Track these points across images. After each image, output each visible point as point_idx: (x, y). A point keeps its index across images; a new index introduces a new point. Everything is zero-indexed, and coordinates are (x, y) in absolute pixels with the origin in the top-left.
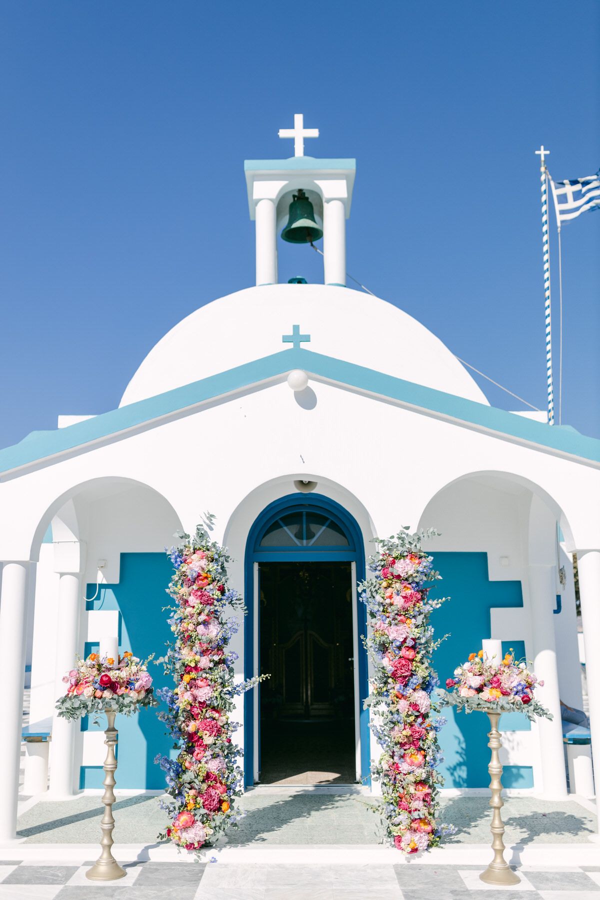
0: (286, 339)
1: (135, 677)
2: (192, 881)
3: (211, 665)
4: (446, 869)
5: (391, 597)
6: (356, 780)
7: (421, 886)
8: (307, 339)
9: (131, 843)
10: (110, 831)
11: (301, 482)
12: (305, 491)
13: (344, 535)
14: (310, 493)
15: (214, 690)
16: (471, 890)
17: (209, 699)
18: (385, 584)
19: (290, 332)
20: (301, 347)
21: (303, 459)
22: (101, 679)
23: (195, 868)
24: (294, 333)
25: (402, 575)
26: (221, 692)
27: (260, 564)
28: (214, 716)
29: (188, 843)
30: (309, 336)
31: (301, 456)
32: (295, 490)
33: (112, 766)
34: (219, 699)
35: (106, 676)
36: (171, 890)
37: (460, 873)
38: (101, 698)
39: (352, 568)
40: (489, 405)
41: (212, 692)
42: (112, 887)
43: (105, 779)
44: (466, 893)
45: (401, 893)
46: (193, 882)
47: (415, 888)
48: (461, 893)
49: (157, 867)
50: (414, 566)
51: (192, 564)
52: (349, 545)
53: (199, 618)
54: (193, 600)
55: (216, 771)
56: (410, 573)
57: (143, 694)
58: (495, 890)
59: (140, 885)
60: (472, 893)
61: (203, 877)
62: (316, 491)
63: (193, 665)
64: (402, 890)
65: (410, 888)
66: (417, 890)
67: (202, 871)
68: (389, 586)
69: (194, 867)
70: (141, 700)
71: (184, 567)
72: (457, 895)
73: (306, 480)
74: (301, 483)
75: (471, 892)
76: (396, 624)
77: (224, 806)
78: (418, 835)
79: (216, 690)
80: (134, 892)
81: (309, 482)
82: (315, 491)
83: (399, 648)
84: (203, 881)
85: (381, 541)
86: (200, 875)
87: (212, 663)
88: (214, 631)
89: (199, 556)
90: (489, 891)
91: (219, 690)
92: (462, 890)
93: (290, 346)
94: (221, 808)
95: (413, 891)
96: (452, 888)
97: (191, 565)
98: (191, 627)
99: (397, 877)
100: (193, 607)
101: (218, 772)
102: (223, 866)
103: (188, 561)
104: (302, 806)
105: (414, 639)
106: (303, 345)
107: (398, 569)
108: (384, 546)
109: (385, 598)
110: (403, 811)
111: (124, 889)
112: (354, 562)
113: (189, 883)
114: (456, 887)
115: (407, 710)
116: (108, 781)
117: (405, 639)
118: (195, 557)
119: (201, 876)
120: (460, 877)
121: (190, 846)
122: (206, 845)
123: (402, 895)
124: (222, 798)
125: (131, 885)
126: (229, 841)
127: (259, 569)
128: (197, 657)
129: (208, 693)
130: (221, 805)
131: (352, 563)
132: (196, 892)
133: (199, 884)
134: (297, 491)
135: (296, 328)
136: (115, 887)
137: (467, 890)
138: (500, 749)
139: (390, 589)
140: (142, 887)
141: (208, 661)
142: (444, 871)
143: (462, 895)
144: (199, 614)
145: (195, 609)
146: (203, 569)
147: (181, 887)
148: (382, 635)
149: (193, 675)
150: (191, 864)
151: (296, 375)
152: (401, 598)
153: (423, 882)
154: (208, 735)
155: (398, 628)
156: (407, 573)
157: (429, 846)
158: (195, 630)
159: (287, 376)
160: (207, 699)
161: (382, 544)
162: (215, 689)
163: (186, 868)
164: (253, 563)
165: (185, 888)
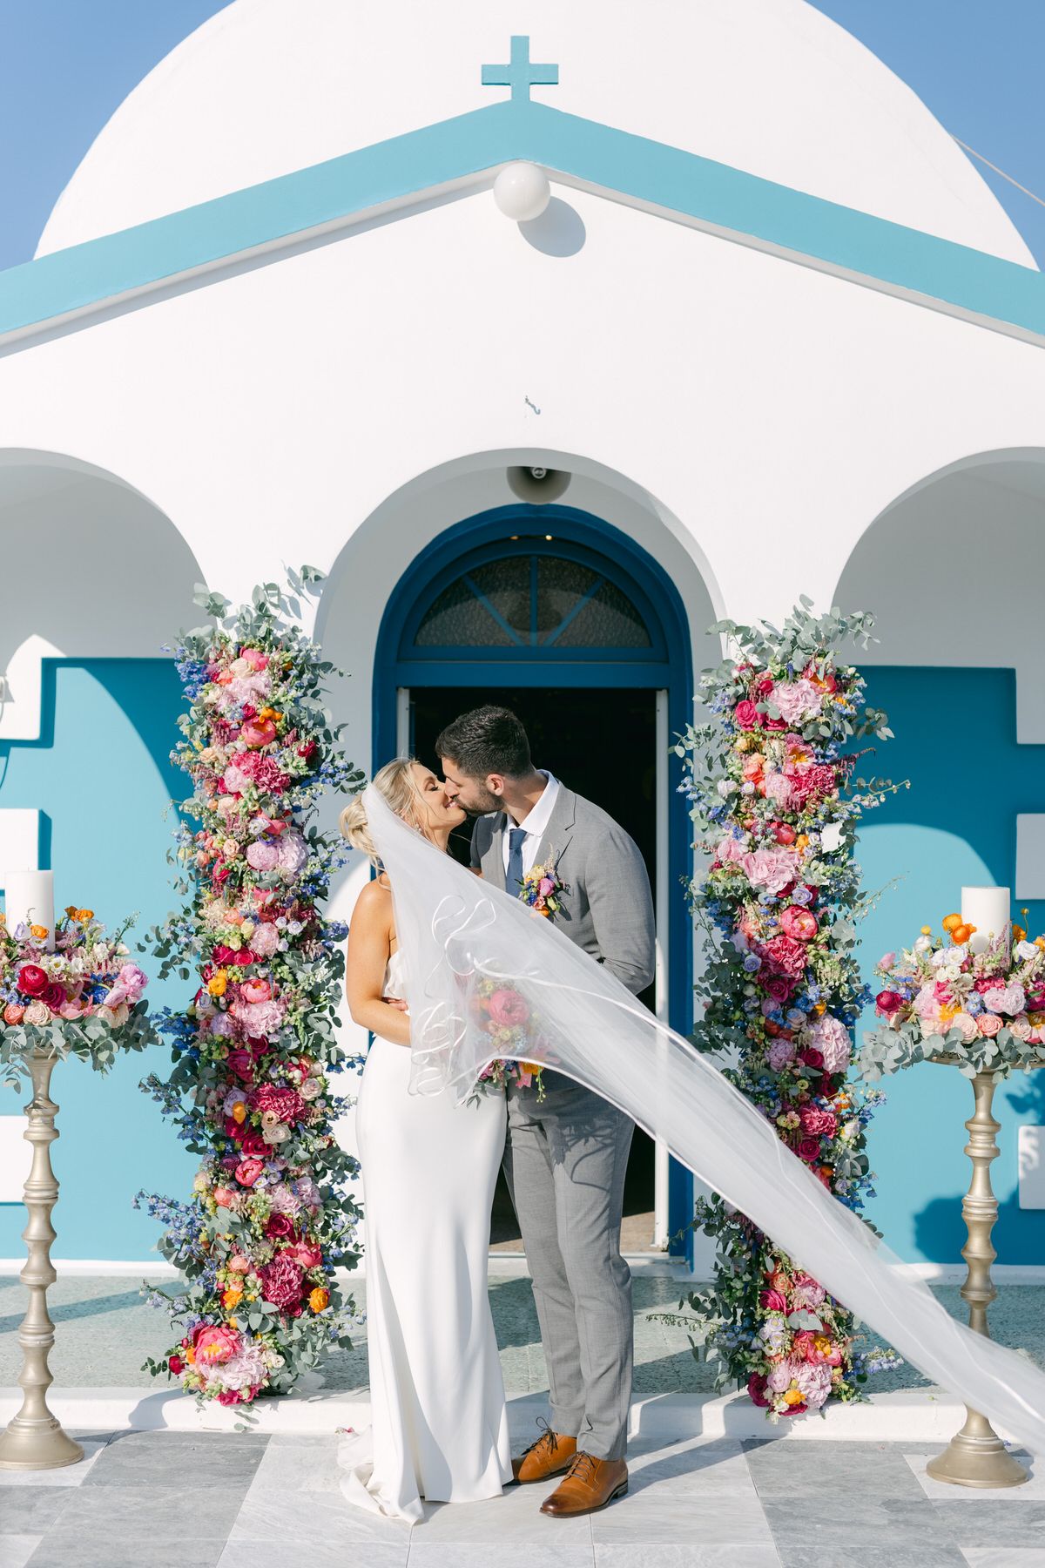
0: (491, 76)
1: (103, 972)
2: (231, 1475)
3: (282, 946)
4: (875, 1451)
5: (757, 777)
6: (653, 1242)
7: (811, 1490)
8: (549, 76)
9: (78, 1385)
10: (45, 1351)
11: (526, 471)
12: (538, 501)
13: (638, 619)
14: (549, 505)
15: (287, 1009)
16: (935, 1500)
17: (276, 1032)
18: (742, 743)
19: (504, 58)
20: (533, 98)
21: (533, 406)
22: (23, 979)
23: (239, 1446)
24: (512, 61)
25: (789, 720)
26: (306, 1014)
27: (416, 694)
28: (290, 1076)
29: (224, 1391)
30: (554, 69)
31: (527, 400)
32: (506, 496)
33: (45, 1194)
34: (301, 1030)
35: (35, 970)
36: (180, 1495)
37: (907, 1461)
38: (20, 1022)
39: (658, 707)
40: (1038, 270)
41: (282, 1014)
42: (27, 1488)
43: (28, 1226)
44: (922, 1506)
45: (759, 1504)
46: (234, 1479)
47: (793, 1495)
48: (909, 1507)
49: (144, 1444)
50: (821, 696)
51: (231, 685)
52: (651, 645)
53: (251, 825)
54: (235, 778)
55: (294, 1211)
56: (811, 714)
57: (125, 1015)
58: (994, 1501)
59: (101, 1483)
60: (938, 1508)
61: (261, 1466)
62: (568, 498)
63: (235, 945)
64: (762, 1499)
65: (781, 1495)
66: (798, 1499)
67: (259, 1454)
68: (753, 748)
69: (238, 1443)
70: (121, 1028)
71: (212, 694)
72: (900, 1511)
73: (539, 464)
74: (526, 477)
75: (937, 1504)
76: (768, 847)
77: (316, 1298)
78: (808, 1370)
79: (295, 1010)
80: (86, 1500)
81: (550, 472)
82: (563, 500)
83: (775, 908)
84: (260, 1476)
85: (739, 630)
86: (253, 1461)
87: (284, 940)
88: (289, 858)
89: (252, 663)
90: (976, 1502)
91: (302, 1009)
92: (914, 1499)
93: (503, 94)
94: (308, 1303)
95: (789, 1502)
96: (888, 1494)
97: (230, 687)
98: (230, 848)
99: (751, 1468)
100: (238, 795)
101: (298, 1214)
102: (313, 1441)
103: (221, 676)
104: (516, 1304)
105: (813, 889)
106: (539, 94)
107: (779, 704)
108: (745, 642)
109: (743, 779)
110: (774, 1312)
111: (61, 1493)
112: (664, 692)
113: (225, 1480)
114: (897, 1493)
115: (790, 1064)
116: (36, 1228)
117: (791, 886)
118: (239, 666)
119: (257, 1464)
120: (910, 1471)
121: (229, 1397)
122: (269, 1393)
123: (762, 1510)
124: (310, 1277)
125: (78, 1483)
126: (327, 1382)
127: (411, 705)
128: (247, 927)
129: (275, 1017)
130: (307, 1295)
131: (658, 693)
132: (242, 1501)
133: (250, 1482)
134: (516, 500)
135: (520, 45)
136: (36, 1487)
137: (926, 1500)
138: (994, 1161)
139: (756, 755)
140: (107, 1488)
141: (275, 934)
142: (869, 1457)
143: (912, 1511)
144: (252, 816)
145: (241, 801)
146: (262, 696)
147: (206, 1490)
148: (735, 874)
149: (235, 972)
150: (229, 1436)
151: (516, 177)
152: (785, 779)
153: (814, 1482)
154: (274, 1122)
155: (774, 856)
156: (802, 716)
157: (834, 1397)
158: (241, 857)
159: (494, 178)
160: (271, 1031)
161: (739, 637)
162: (291, 1006)
163: (217, 1446)
164: (397, 689)
165: (213, 1491)
